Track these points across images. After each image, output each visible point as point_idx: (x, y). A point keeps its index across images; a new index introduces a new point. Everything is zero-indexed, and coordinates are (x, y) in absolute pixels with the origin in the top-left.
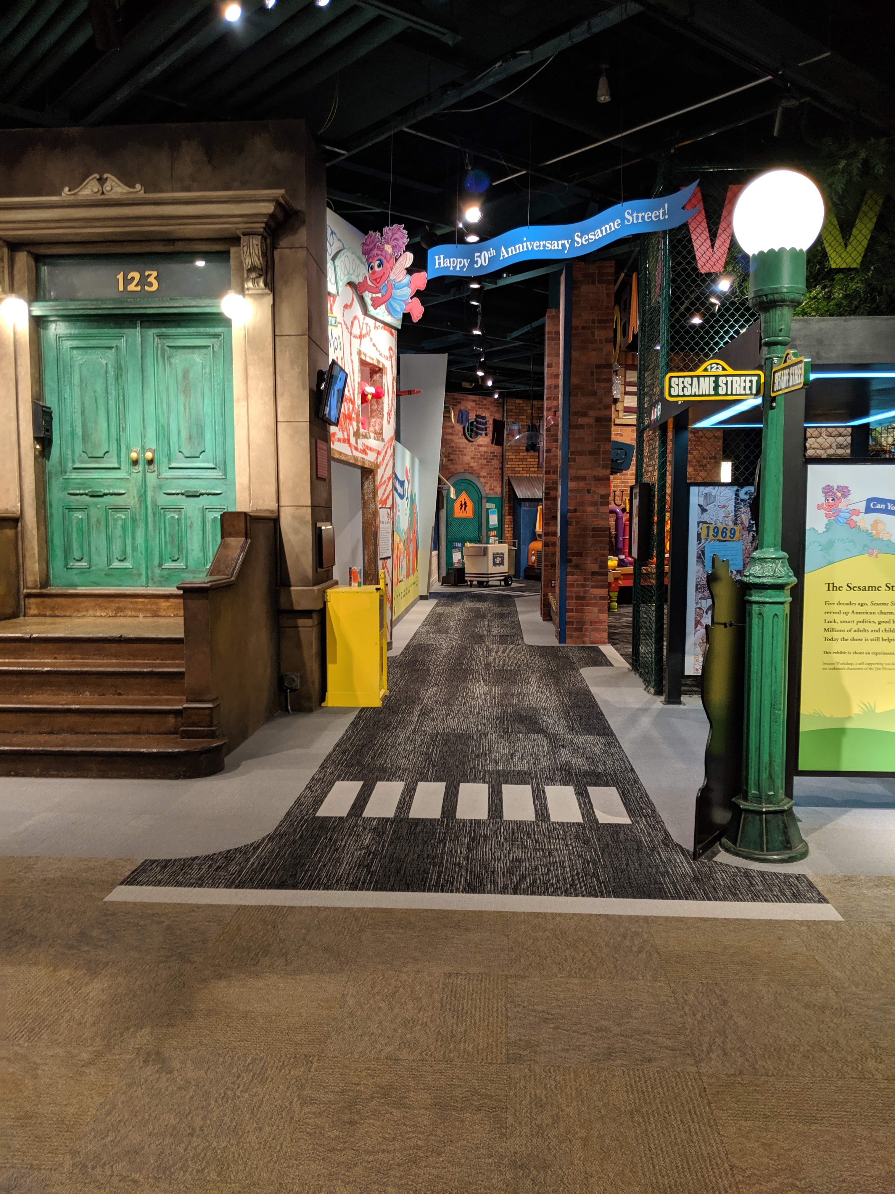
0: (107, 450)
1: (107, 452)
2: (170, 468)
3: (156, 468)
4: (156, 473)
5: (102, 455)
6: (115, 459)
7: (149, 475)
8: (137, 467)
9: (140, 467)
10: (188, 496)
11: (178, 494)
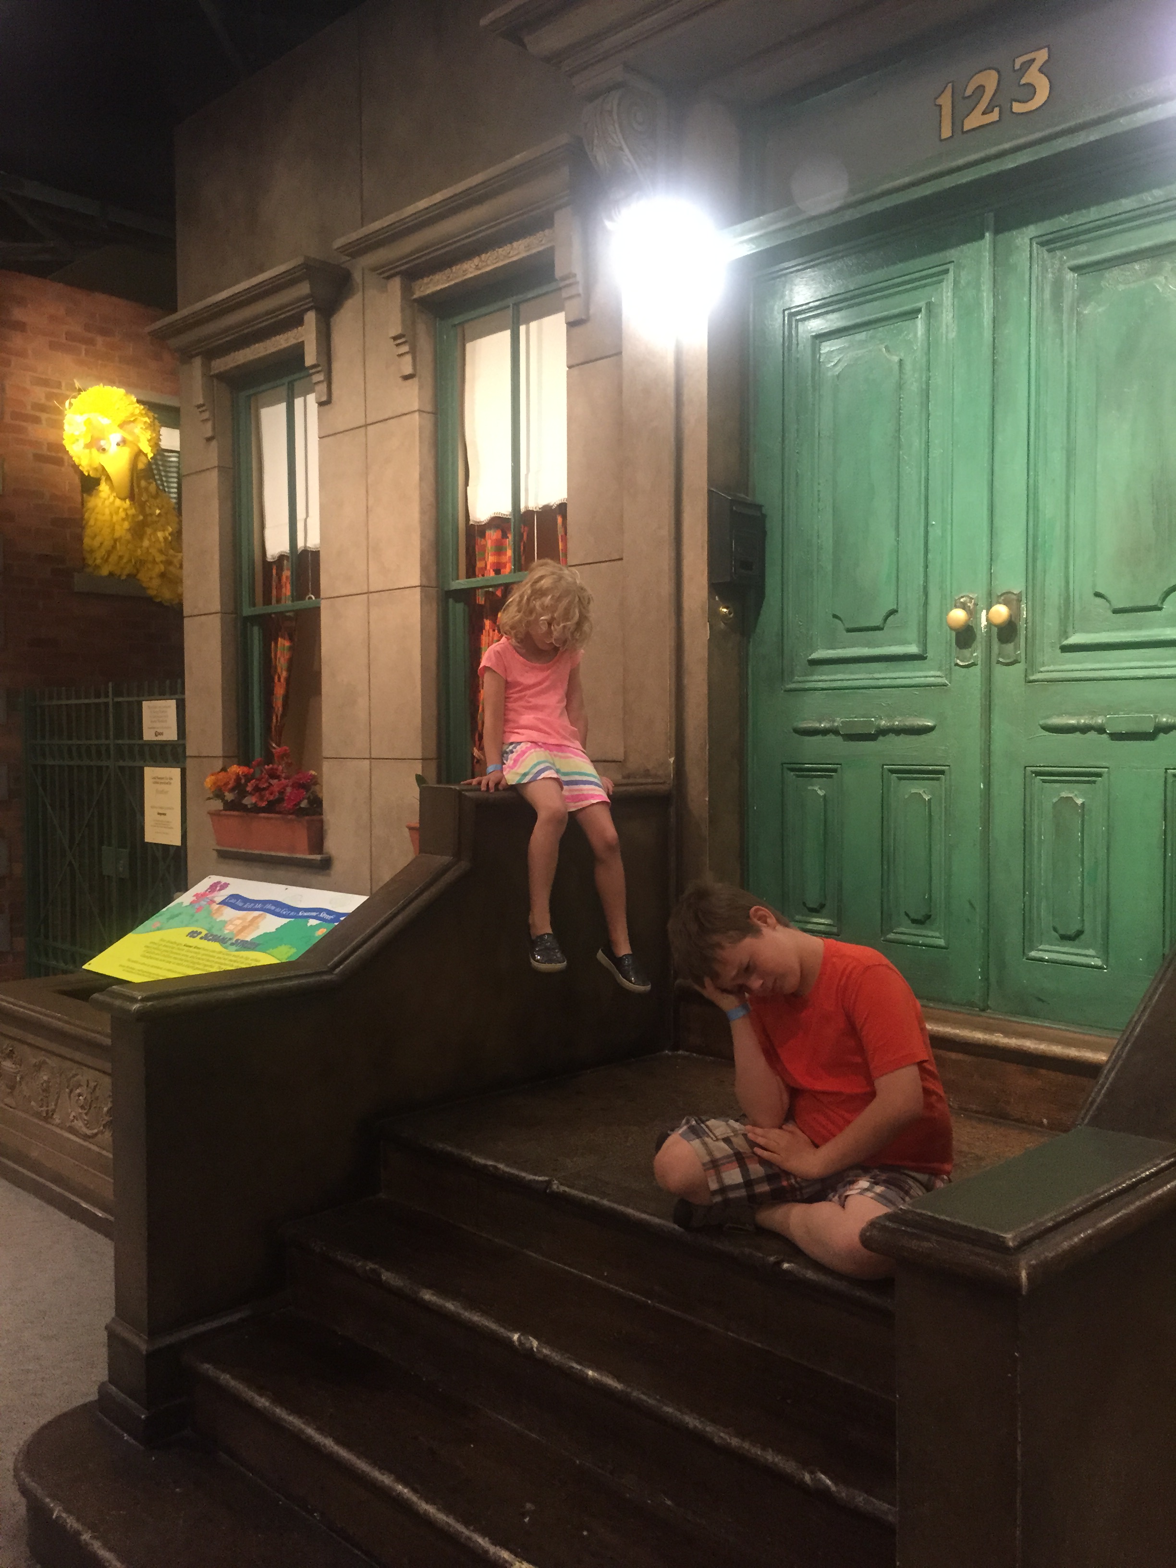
0: (894, 607)
1: (893, 612)
2: (1066, 649)
3: (1021, 652)
4: (1020, 667)
5: (878, 622)
6: (913, 633)
7: (999, 671)
8: (966, 652)
9: (977, 653)
10: (1117, 736)
11: (1084, 729)
